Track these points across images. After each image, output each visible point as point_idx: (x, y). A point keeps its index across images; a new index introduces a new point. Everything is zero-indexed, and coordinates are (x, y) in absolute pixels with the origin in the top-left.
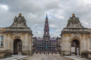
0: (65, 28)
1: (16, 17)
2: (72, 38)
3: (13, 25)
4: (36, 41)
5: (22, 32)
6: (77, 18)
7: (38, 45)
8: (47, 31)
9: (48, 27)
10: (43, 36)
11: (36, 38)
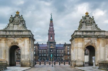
0: (76, 31)
1: (12, 16)
2: (86, 44)
3: (8, 28)
4: (38, 49)
5: (21, 36)
6: (92, 18)
7: (40, 54)
8: (51, 36)
9: (53, 31)
10: (47, 43)
11: (39, 44)
